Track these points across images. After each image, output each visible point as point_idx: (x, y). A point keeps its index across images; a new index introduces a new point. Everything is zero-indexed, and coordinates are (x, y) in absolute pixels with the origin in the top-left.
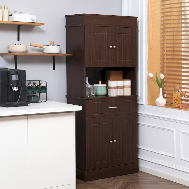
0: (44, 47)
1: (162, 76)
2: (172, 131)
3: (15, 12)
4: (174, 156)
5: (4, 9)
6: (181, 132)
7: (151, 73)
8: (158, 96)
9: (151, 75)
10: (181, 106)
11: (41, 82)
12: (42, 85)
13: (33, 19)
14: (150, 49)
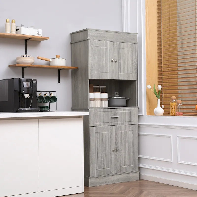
0: (51, 60)
1: (160, 87)
2: (170, 137)
3: (22, 26)
4: (172, 160)
5: (12, 23)
6: (177, 138)
7: (149, 85)
8: (156, 106)
9: (149, 87)
10: (177, 114)
11: (51, 93)
12: (52, 95)
13: (39, 33)
14: (149, 63)
